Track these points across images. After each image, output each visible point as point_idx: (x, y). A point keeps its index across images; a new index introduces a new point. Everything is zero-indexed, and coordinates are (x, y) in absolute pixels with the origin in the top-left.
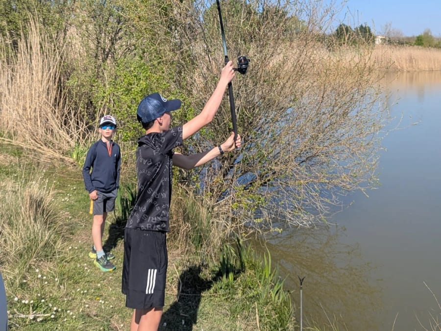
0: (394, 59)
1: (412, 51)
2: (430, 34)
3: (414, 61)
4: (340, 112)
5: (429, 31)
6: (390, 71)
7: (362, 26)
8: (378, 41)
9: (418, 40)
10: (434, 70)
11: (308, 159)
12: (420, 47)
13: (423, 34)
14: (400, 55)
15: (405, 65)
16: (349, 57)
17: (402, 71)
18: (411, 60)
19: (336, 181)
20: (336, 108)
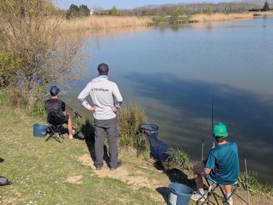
0: (99, 22)
1: (107, 18)
2: (115, 8)
3: (108, 23)
4: (73, 52)
5: (115, 7)
6: (97, 29)
7: (83, 5)
8: (91, 13)
9: (110, 12)
10: (117, 26)
11: (63, 71)
12: (111, 16)
13: (112, 8)
14: (101, 21)
15: (104, 25)
16: (77, 23)
17: (103, 28)
18: (107, 22)
19: (74, 77)
20: (71, 51)
